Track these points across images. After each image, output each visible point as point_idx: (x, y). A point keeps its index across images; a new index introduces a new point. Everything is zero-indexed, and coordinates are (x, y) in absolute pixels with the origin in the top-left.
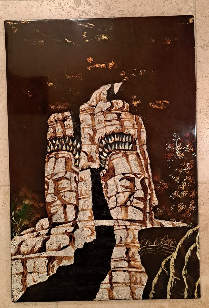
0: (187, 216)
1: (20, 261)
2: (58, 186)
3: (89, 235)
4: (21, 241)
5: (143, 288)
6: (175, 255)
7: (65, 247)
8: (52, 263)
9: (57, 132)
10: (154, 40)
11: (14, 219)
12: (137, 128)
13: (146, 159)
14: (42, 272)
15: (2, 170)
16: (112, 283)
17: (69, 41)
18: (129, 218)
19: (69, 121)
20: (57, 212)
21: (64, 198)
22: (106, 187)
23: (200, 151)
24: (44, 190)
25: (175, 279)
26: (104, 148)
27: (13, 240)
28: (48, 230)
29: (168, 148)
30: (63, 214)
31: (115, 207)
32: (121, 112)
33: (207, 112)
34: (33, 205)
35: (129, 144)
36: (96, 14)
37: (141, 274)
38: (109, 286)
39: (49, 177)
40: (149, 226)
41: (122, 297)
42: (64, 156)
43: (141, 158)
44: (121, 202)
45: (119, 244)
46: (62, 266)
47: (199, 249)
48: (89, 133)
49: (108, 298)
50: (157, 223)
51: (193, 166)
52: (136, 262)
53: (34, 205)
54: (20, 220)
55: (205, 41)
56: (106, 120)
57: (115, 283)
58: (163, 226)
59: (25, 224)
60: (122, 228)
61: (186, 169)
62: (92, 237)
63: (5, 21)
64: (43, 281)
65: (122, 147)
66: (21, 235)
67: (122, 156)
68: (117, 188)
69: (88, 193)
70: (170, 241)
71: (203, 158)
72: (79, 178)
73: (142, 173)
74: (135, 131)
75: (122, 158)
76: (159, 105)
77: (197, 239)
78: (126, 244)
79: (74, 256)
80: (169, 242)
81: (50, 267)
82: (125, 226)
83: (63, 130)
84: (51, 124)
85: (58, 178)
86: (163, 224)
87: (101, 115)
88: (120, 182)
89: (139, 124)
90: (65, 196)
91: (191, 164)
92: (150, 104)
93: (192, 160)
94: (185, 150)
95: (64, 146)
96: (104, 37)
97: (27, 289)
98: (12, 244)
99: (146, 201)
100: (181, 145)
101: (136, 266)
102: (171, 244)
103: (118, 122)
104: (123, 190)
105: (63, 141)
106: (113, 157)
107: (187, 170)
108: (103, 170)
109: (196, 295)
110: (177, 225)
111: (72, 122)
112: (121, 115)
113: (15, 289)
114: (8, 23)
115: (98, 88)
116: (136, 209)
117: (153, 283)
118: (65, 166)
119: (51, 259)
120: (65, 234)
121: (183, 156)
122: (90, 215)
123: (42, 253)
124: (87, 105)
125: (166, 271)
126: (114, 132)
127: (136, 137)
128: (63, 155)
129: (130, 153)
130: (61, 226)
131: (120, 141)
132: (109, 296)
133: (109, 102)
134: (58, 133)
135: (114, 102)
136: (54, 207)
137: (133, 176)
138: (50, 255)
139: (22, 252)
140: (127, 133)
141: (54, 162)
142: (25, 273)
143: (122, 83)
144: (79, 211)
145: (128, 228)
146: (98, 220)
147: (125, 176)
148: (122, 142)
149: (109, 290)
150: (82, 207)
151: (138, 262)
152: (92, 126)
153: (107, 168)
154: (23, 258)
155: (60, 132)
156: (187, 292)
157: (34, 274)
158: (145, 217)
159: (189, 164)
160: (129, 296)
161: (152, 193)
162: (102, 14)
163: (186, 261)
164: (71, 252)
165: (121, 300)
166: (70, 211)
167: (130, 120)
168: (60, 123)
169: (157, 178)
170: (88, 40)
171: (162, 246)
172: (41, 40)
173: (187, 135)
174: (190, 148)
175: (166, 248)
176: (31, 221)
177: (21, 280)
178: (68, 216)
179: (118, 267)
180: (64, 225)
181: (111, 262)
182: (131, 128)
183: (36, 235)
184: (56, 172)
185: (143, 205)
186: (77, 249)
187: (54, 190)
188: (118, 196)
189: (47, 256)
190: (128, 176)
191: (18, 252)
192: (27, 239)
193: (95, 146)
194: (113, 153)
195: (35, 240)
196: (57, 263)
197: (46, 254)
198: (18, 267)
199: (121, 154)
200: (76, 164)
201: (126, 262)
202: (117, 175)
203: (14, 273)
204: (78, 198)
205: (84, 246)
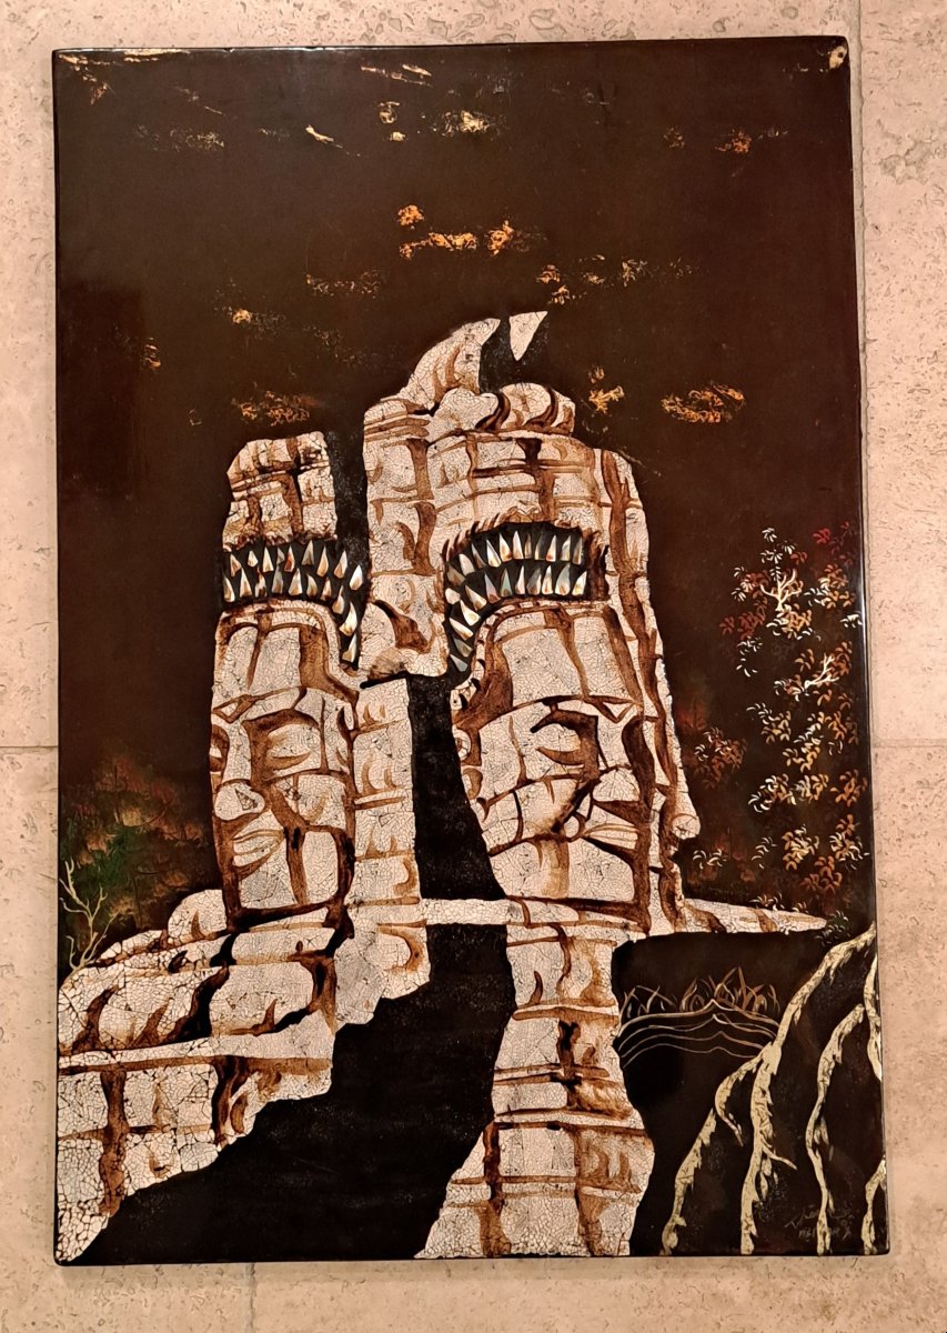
0: (823, 885)
1: (94, 1078)
2: (267, 749)
3: (400, 964)
4: (102, 990)
5: (632, 1204)
6: (772, 1055)
7: (294, 1018)
8: (235, 1090)
9: (265, 518)
10: (680, 138)
11: (72, 891)
12: (607, 505)
13: (646, 635)
14: (192, 1129)
15: (22, 684)
16: (500, 1180)
17: (322, 137)
18: (573, 893)
19: (317, 470)
20: (260, 862)
21: (291, 803)
22: (476, 756)
23: (880, 607)
24: (208, 766)
25: (776, 1166)
26: (467, 588)
27: (68, 983)
28: (221, 940)
29: (742, 590)
30: (287, 871)
31: (512, 844)
32: (540, 436)
33: (911, 440)
34: (157, 832)
35: (576, 572)
36: (439, 25)
37: (625, 1142)
38: (483, 1192)
39: (228, 711)
40: (661, 927)
41: (542, 1244)
42: (294, 621)
43: (627, 631)
44: (540, 822)
45: (528, 1005)
46: (279, 1101)
47: (878, 1029)
48: (405, 522)
49: (478, 1247)
50: (695, 916)
51: (847, 666)
52: (601, 1088)
53: (163, 833)
54: (102, 899)
55: (898, 140)
56: (476, 471)
57: (511, 1179)
58: (723, 930)
59: (119, 916)
60: (544, 937)
61: (818, 682)
62: (411, 976)
63: (55, 54)
64: (195, 1168)
65: (546, 586)
66: (105, 964)
67: (544, 623)
68: (522, 762)
69: (397, 783)
70: (750, 996)
71: (894, 638)
72: (360, 716)
73: (630, 698)
74: (598, 516)
75: (545, 632)
76: (703, 406)
77: (869, 989)
78: (560, 1005)
79: (331, 1057)
80: (747, 1000)
81: (226, 1106)
82: (555, 925)
83: (294, 511)
84: (242, 483)
85: (267, 716)
86: (721, 921)
87: (456, 446)
88: (533, 737)
89: (616, 486)
90: (296, 793)
91: (840, 661)
92: (666, 402)
93: (845, 644)
94: (816, 601)
95: (297, 578)
96: (471, 123)
97: (122, 1203)
98: (63, 1000)
99: (647, 818)
100: (797, 579)
101: (601, 1105)
102: (757, 1006)
103: (528, 480)
104: (547, 768)
105: (292, 557)
106: (506, 627)
107: (824, 684)
108: (460, 683)
109: (868, 1236)
110: (781, 925)
111: (331, 477)
112: (538, 449)
113: (69, 1206)
114: (70, 59)
115: (442, 334)
116: (603, 853)
117: (677, 1181)
118: (300, 665)
119: (231, 1070)
120: (294, 961)
121: (805, 624)
122: (403, 877)
123: (191, 1043)
124: (398, 404)
125: (733, 1127)
126: (508, 518)
127: (604, 540)
128: (289, 617)
129: (579, 611)
130: (276, 923)
131: (537, 557)
132: (486, 1238)
133: (490, 395)
134: (271, 525)
135: (512, 394)
136: (249, 839)
137: (590, 710)
138: (226, 1053)
139: (104, 1038)
140: (566, 524)
141: (251, 648)
142: (118, 1131)
143: (545, 313)
144: (355, 859)
145: (570, 935)
146: (439, 901)
147: (555, 712)
148: (544, 564)
149: (486, 1212)
150: (371, 843)
151: (612, 1084)
152: (414, 493)
153: (479, 673)
154: (110, 1065)
155: (279, 520)
156: (831, 1223)
157: (156, 1135)
158: (641, 889)
159: (831, 659)
160: (570, 1239)
161: (674, 781)
162: (463, 28)
163: (821, 1084)
164: (318, 1038)
165: (537, 1256)
166: (319, 856)
167: (580, 471)
168: (282, 479)
169: (697, 719)
170: (402, 133)
171: (718, 1017)
172: (207, 133)
173: (823, 536)
174: (835, 589)
175: (733, 1024)
176: (150, 901)
177: (97, 1165)
178: (308, 883)
179: (524, 1107)
180: (289, 919)
181: (494, 1088)
182: (582, 504)
183: (167, 965)
184: (258, 690)
185: (635, 837)
186: (348, 1026)
187: (249, 767)
188: (528, 797)
189: (213, 1054)
190: (568, 712)
191: (89, 1039)
192: (128, 979)
193: (426, 580)
194: (507, 609)
195: (162, 987)
196: (260, 1089)
197: (210, 1049)
198: (85, 1105)
199: (541, 614)
200: (344, 658)
201: (559, 1085)
202: (522, 705)
203: (70, 1132)
204: (353, 802)
205: (375, 1013)
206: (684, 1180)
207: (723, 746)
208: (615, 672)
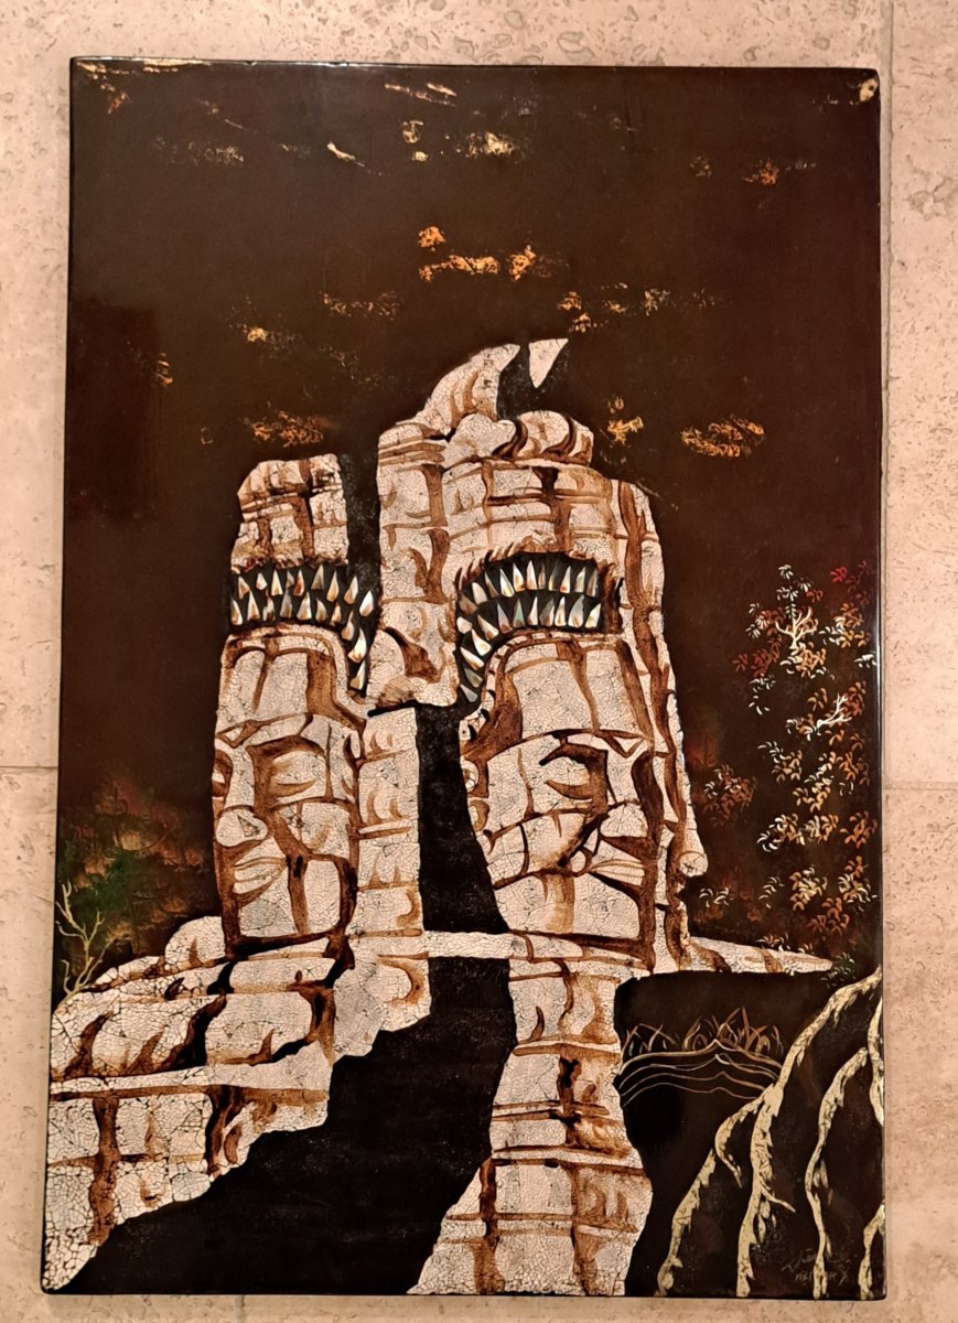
0: (830, 926)
1: (86, 1105)
2: (271, 775)
3: (401, 996)
4: (97, 1016)
5: (628, 1244)
6: (773, 1096)
7: (291, 1048)
8: (229, 1120)
9: (275, 540)
10: (707, 167)
11: (68, 915)
12: (623, 537)
13: (659, 670)
14: (184, 1159)
15: (24, 702)
16: (495, 1217)
17: (343, 155)
18: (577, 929)
19: (329, 494)
20: (261, 890)
21: (295, 831)
22: (483, 788)
23: (895, 647)
24: (210, 791)
25: (774, 1208)
26: (480, 617)
27: (61, 1007)
28: (220, 968)
29: (757, 627)
30: (288, 899)
31: (517, 878)
32: (556, 465)
33: (932, 480)
34: (158, 856)
35: (590, 604)
36: (465, 44)
37: (623, 1181)
38: (478, 1228)
39: (232, 735)
40: (666, 964)
41: (536, 1282)
42: (302, 646)
43: (640, 664)
44: (546, 856)
45: (529, 1041)
46: (275, 1132)
47: (881, 1073)
48: (418, 549)
49: (471, 1284)
50: (700, 954)
51: (860, 707)
52: (600, 1126)
53: (163, 858)
54: (98, 923)
55: (927, 176)
56: (492, 498)
57: (507, 1216)
58: (727, 969)
59: (116, 941)
60: (547, 972)
61: (829, 722)
62: (411, 1009)
63: (73, 61)
64: (187, 1198)
65: (558, 618)
66: (99, 989)
67: (556, 656)
68: (530, 795)
69: (402, 814)
70: (753, 1037)
71: (908, 680)
72: (367, 744)
73: (640, 733)
74: (614, 548)
75: (557, 664)
76: (722, 439)
77: (873, 1032)
78: (561, 1041)
79: (328, 1089)
80: (750, 1041)
81: (219, 1136)
82: (559, 961)
83: (305, 535)
84: (253, 504)
85: (272, 742)
86: (726, 961)
87: (472, 473)
88: (543, 769)
89: (633, 518)
90: (299, 821)
91: (854, 700)
92: (685, 434)
93: (858, 684)
94: (831, 640)
95: (307, 602)
96: (495, 145)
97: (111, 1231)
98: (57, 1025)
99: (654, 855)
100: (813, 617)
101: (600, 1144)
102: (759, 1047)
103: (544, 509)
104: (555, 802)
105: (301, 581)
106: (518, 657)
107: (836, 724)
108: (470, 714)
109: (865, 1281)
110: (786, 966)
111: (344, 501)
112: (555, 478)
113: (57, 1234)
114: (88, 67)
115: (460, 358)
116: (609, 889)
117: (674, 1221)
118: (308, 691)
119: (226, 1100)
120: (293, 991)
121: (819, 663)
122: (406, 908)
123: (185, 1071)
124: (414, 428)
125: (734, 1169)
126: (523, 548)
127: (618, 573)
128: (297, 642)
129: (593, 644)
130: (276, 951)
131: (551, 588)
132: (480, 1275)
133: (508, 422)
134: (281, 548)
135: (529, 422)
136: (250, 866)
137: (600, 744)
138: (222, 1082)
139: (97, 1064)
140: (582, 556)
141: (258, 672)
142: (109, 1160)
143: (565, 341)
144: (358, 889)
145: (573, 971)
146: (441, 934)
147: (565, 745)
148: (557, 595)
149: (480, 1249)
150: (375, 873)
151: (612, 1123)
152: (428, 519)
153: (489, 703)
154: (103, 1092)
155: (290, 542)
156: (828, 1267)
157: (148, 1164)
158: (646, 926)
159: (844, 699)
160: (565, 1278)
161: (683, 817)
162: (490, 48)
163: (822, 1127)
164: (315, 1069)
165: (530, 1294)
166: (322, 885)
167: (597, 502)
168: (293, 501)
169: (707, 756)
170: (425, 153)
171: (721, 1057)
172: (225, 148)
173: (839, 574)
174: (851, 628)
175: (736, 1065)
176: (147, 928)
177: (87, 1193)
178: (309, 912)
179: (522, 1144)
180: (288, 948)
181: (493, 1123)
182: (597, 536)
183: (163, 992)
184: (264, 717)
185: (642, 873)
186: (346, 1058)
187: (252, 793)
188: (535, 830)
189: (207, 1084)
190: (578, 745)
191: (82, 1064)
192: (123, 1005)
193: (438, 608)
194: (518, 640)
195: (158, 1014)
196: (254, 1119)
197: (205, 1078)
198: (76, 1132)
199: (553, 646)
200: (352, 685)
201: (558, 1122)
202: (532, 738)
203: (60, 1159)
204: (357, 832)
205: (374, 1045)
206: (680, 1221)
207: (733, 784)
208: (626, 707)
